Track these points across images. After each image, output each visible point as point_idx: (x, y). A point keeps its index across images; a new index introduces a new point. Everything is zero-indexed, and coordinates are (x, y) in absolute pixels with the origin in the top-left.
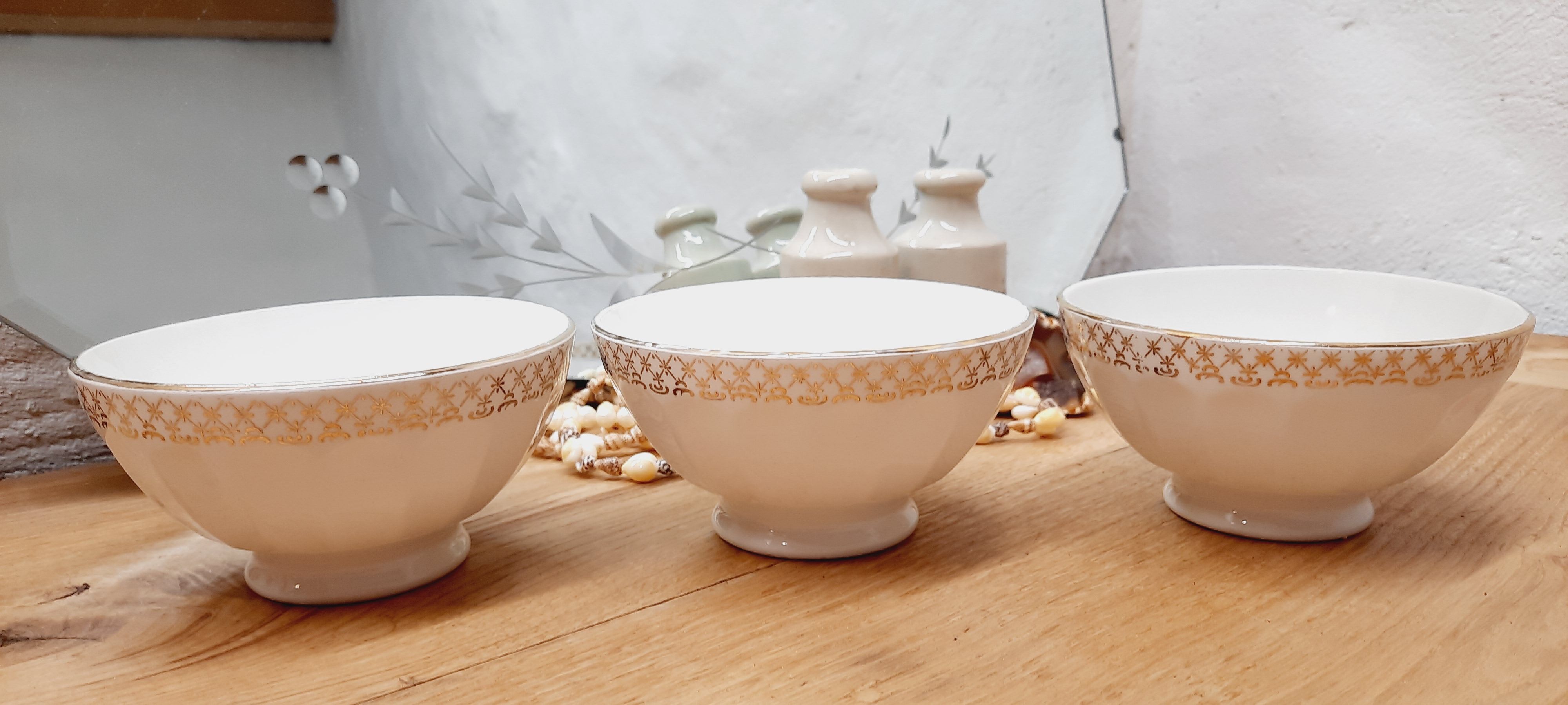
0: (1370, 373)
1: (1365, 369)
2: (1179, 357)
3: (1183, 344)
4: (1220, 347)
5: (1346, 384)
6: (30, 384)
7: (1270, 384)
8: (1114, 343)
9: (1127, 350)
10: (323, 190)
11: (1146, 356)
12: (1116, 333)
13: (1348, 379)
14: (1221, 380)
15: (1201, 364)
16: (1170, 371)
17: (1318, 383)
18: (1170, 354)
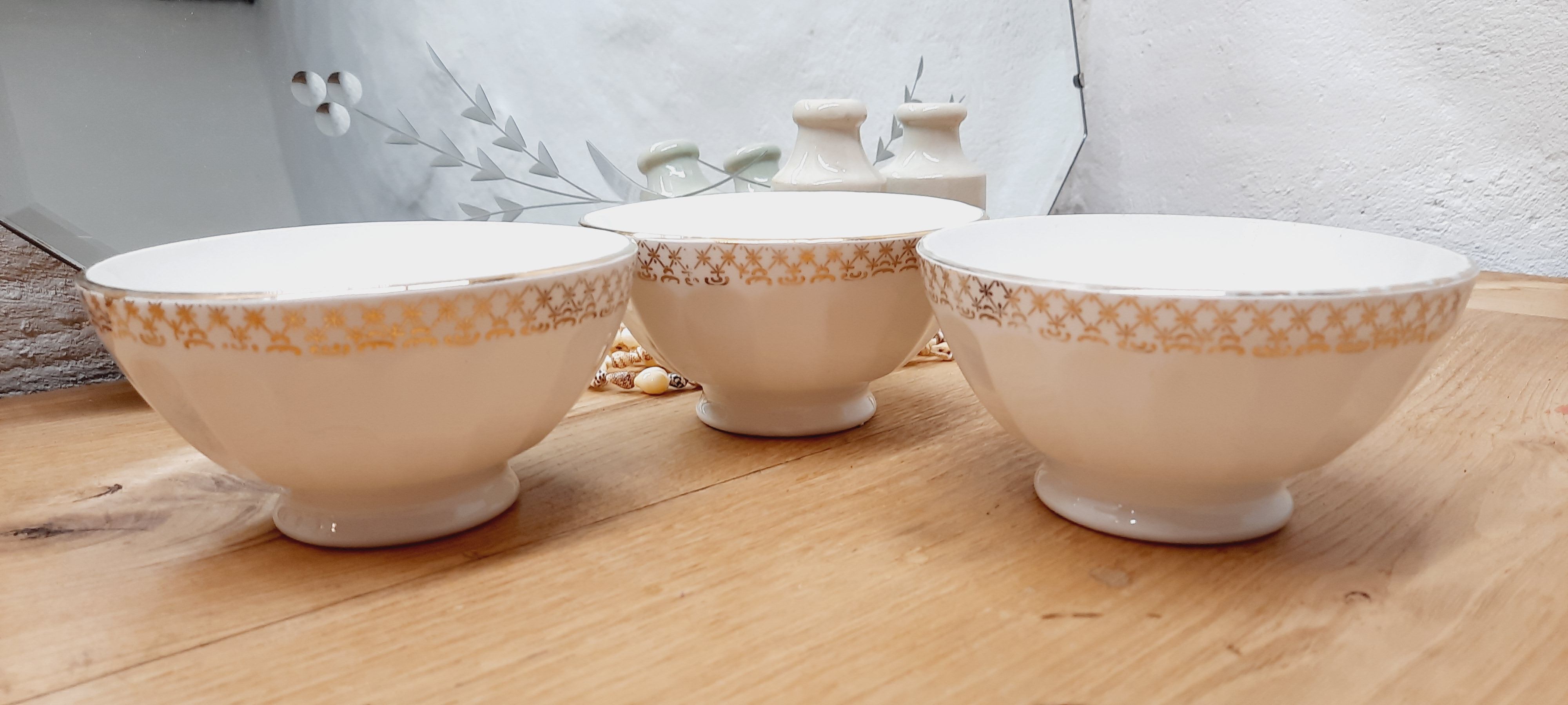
0: (891, 262)
1: (888, 259)
2: (729, 264)
3: (733, 250)
4: (767, 249)
5: (874, 274)
6: (24, 303)
7: (812, 280)
8: (660, 259)
9: (676, 263)
10: (325, 108)
11: (695, 267)
12: (663, 248)
13: (875, 269)
14: (769, 281)
15: (750, 268)
16: (721, 280)
17: (852, 275)
18: (720, 262)
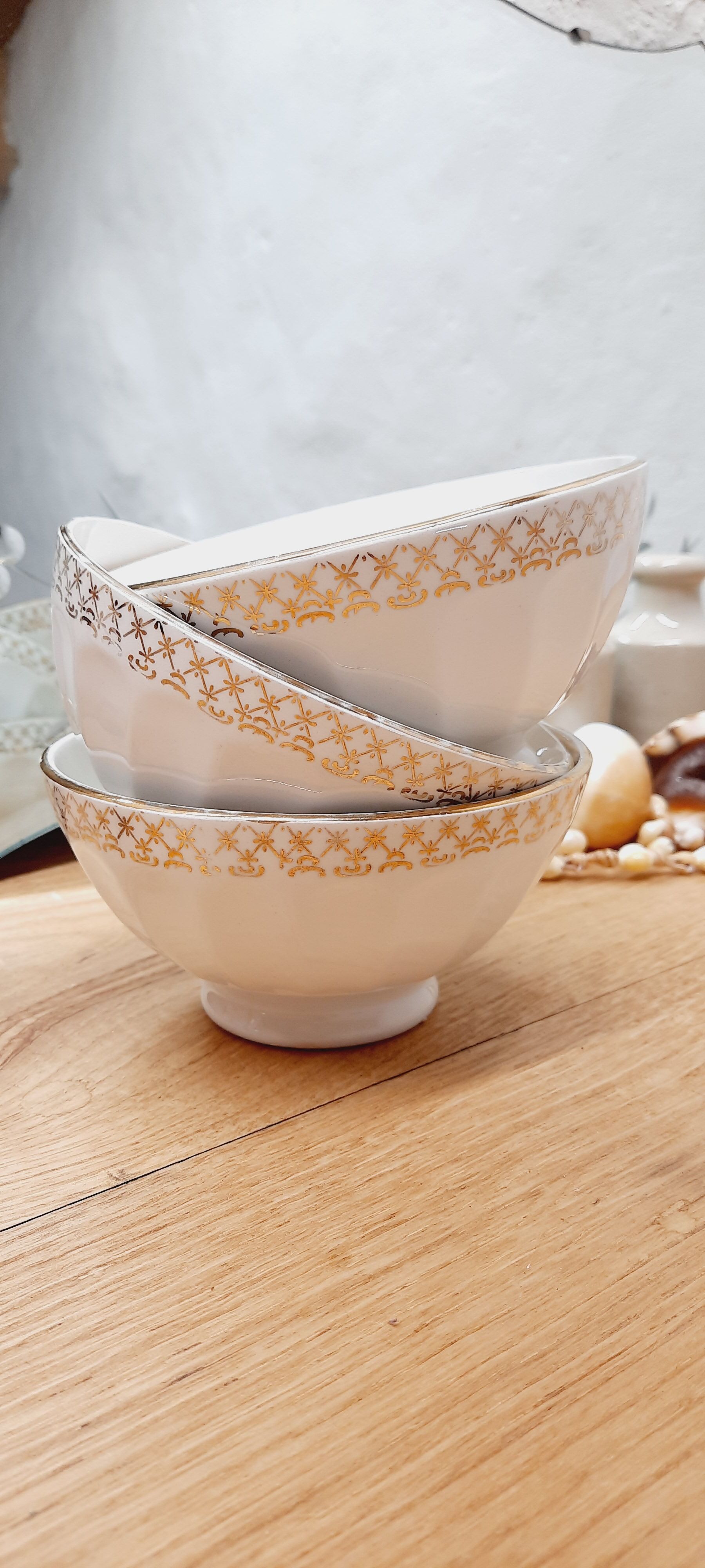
0: (487, 838)
1: (483, 834)
2: (265, 850)
3: (271, 832)
4: (320, 831)
5: (464, 856)
7: (382, 869)
8: (163, 838)
9: (187, 846)
11: (216, 852)
12: (168, 825)
13: (466, 849)
14: (322, 872)
15: (296, 855)
16: (253, 869)
17: (436, 859)
18: (252, 847)
